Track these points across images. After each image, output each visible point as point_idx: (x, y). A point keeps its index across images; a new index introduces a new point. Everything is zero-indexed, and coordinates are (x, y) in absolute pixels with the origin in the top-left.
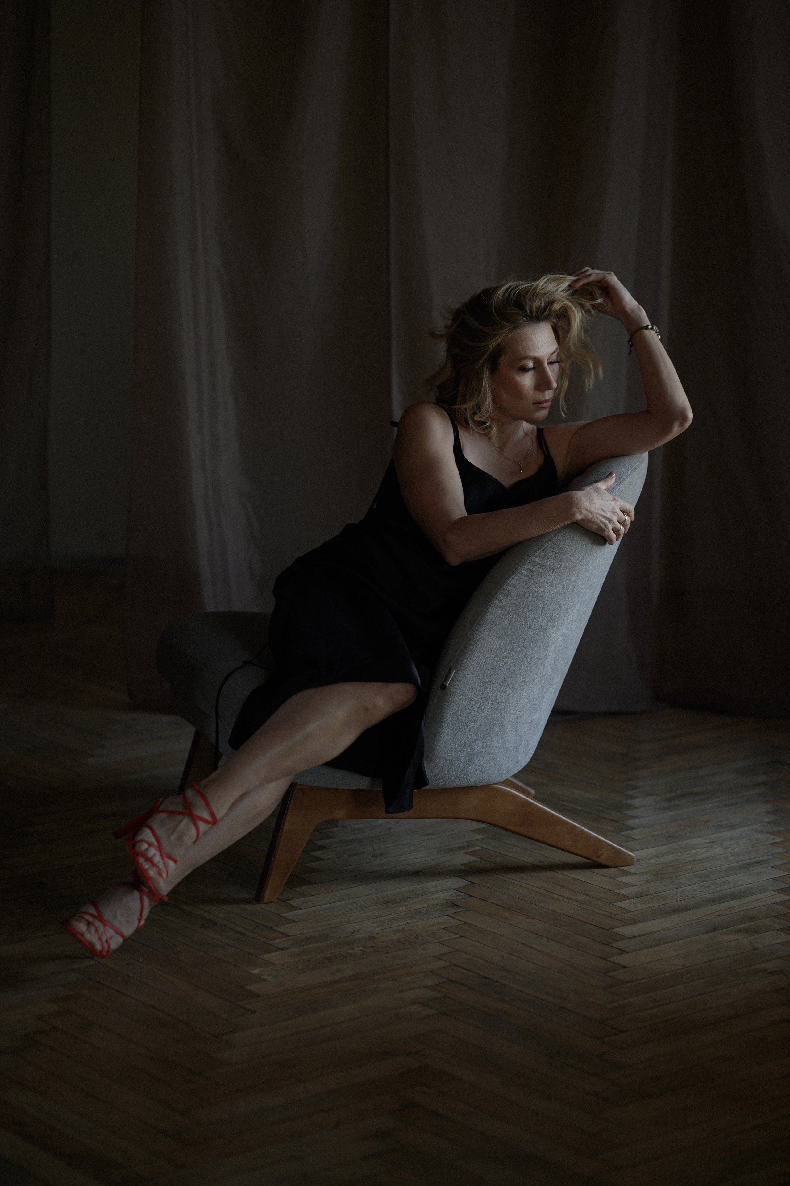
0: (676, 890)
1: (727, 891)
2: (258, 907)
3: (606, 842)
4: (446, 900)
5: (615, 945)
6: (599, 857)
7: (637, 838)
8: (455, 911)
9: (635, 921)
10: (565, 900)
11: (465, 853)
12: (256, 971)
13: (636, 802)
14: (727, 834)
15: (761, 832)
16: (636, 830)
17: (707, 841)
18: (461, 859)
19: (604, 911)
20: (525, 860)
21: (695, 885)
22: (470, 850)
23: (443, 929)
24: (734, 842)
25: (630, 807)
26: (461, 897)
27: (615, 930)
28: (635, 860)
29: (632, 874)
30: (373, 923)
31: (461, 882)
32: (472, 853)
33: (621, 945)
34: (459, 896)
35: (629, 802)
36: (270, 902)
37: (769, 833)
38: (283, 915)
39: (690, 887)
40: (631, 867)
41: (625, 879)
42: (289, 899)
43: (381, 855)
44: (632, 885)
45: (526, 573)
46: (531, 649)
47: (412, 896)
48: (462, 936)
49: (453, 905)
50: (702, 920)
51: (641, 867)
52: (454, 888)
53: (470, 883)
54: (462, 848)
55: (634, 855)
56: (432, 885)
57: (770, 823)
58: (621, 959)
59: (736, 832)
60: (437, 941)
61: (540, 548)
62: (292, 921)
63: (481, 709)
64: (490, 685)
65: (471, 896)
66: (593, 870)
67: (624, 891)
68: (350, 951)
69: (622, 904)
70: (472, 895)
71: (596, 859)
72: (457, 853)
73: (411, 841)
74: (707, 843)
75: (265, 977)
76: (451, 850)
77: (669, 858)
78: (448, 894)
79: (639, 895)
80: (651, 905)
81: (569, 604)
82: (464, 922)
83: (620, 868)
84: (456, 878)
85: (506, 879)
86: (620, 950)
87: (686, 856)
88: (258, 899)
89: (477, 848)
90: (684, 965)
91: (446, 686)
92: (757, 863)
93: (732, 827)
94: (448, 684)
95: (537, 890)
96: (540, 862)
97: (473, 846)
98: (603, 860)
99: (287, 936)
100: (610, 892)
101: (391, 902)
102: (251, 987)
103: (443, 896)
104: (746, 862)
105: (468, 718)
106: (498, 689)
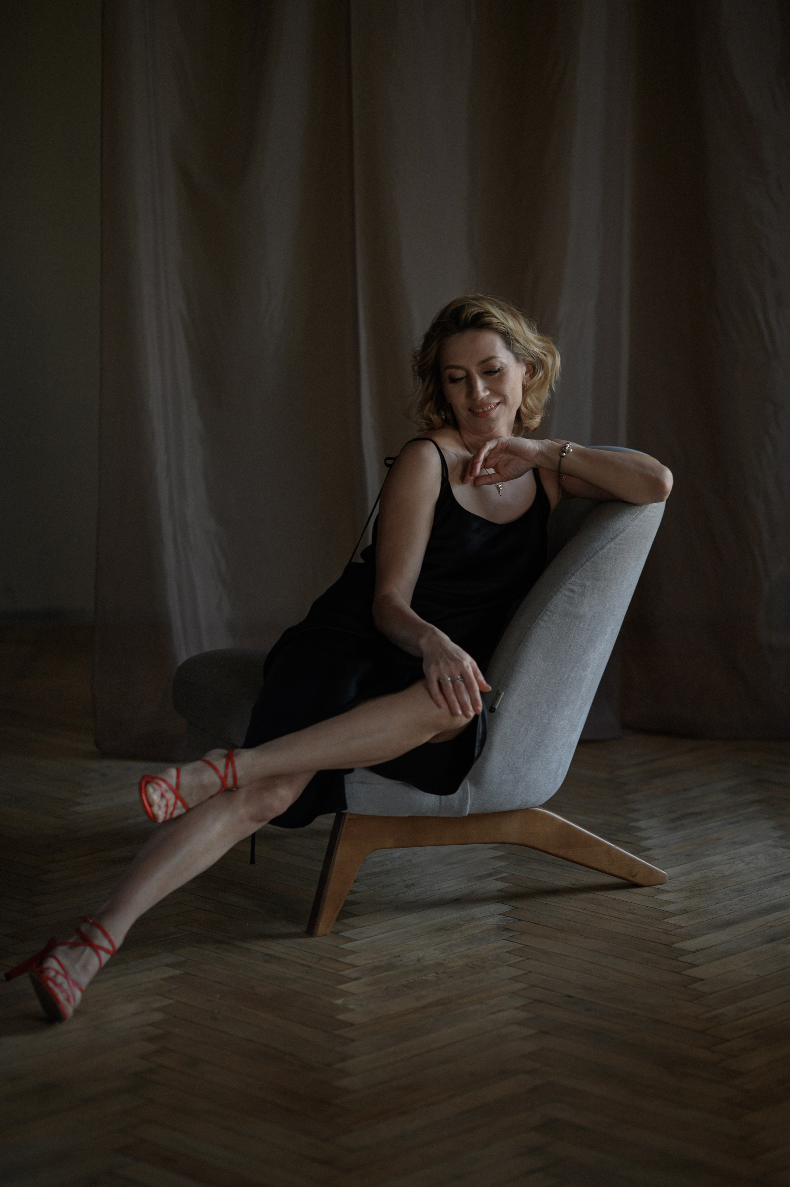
0: (719, 905)
1: (768, 903)
2: (313, 941)
3: (640, 862)
4: (497, 925)
5: (682, 959)
6: (634, 876)
7: (657, 857)
8: (511, 935)
9: (691, 936)
10: (615, 919)
11: (494, 880)
12: (339, 1002)
13: (641, 824)
14: (743, 850)
15: (776, 847)
16: (653, 851)
17: (726, 858)
18: (494, 886)
19: (656, 928)
20: (557, 883)
21: (734, 900)
22: (499, 876)
23: (506, 952)
24: (753, 857)
25: (639, 829)
26: (511, 921)
27: (676, 945)
28: (667, 878)
29: (668, 892)
30: (435, 950)
31: (505, 908)
32: (503, 879)
33: (688, 958)
34: (508, 920)
35: (634, 824)
36: (325, 935)
37: (783, 847)
38: (342, 946)
39: (731, 901)
40: (664, 885)
41: (665, 897)
42: (341, 932)
43: (413, 885)
44: (673, 903)
45: (567, 593)
46: (573, 670)
47: (461, 923)
48: (529, 959)
49: (506, 929)
50: (756, 932)
51: (673, 885)
52: (499, 913)
53: (513, 908)
54: (490, 875)
55: (666, 874)
56: (477, 911)
57: (781, 838)
58: (696, 972)
59: (751, 848)
60: (505, 964)
61: (579, 568)
62: (353, 952)
63: (527, 731)
64: (535, 707)
65: (520, 920)
66: (630, 890)
67: (669, 908)
68: (424, 978)
69: (672, 920)
70: (521, 919)
71: (631, 878)
72: (487, 880)
73: (437, 871)
74: (727, 859)
75: (351, 1007)
76: (480, 878)
77: (696, 875)
78: (496, 918)
79: (684, 911)
80: (700, 920)
81: (606, 624)
82: (524, 945)
83: (654, 887)
84: (497, 903)
85: (548, 903)
86: (690, 963)
87: (713, 872)
88: (310, 931)
89: (505, 875)
90: (758, 975)
91: (495, 709)
92: (784, 875)
93: (745, 843)
94: (497, 706)
95: (581, 911)
96: (573, 884)
97: (500, 872)
98: (638, 880)
99: (355, 966)
100: (654, 910)
101: (442, 929)
102: (342, 1017)
103: (492, 921)
104: (774, 875)
105: (515, 741)
106: (542, 710)
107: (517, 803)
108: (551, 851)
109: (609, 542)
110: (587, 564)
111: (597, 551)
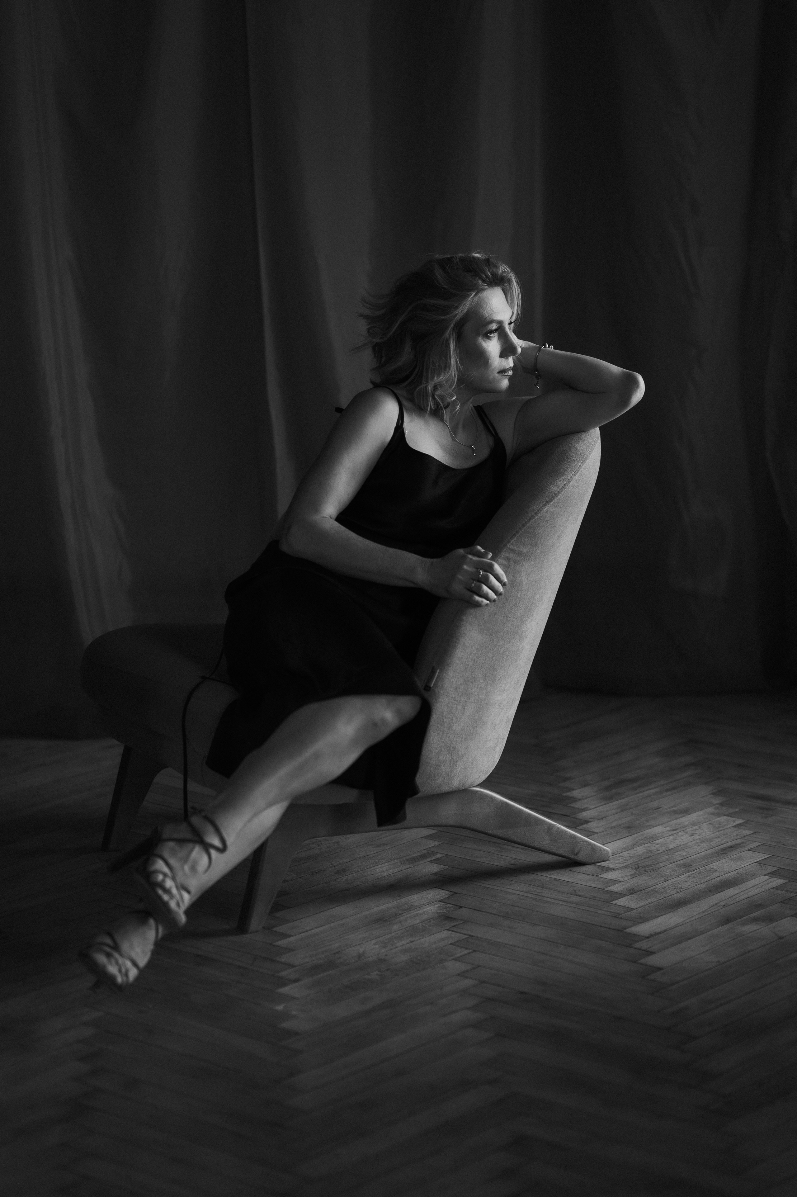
0: (667, 883)
1: (718, 879)
2: (246, 938)
3: (582, 839)
4: (437, 913)
5: (637, 945)
6: (577, 854)
7: (596, 831)
8: (454, 924)
9: (643, 919)
10: (561, 903)
11: (429, 862)
12: (280, 1008)
13: (576, 793)
14: (685, 820)
15: (718, 815)
16: (591, 823)
17: (668, 828)
18: (429, 868)
19: (605, 911)
20: (496, 864)
21: (683, 876)
22: (434, 858)
23: (451, 944)
24: (695, 828)
25: (575, 800)
26: (452, 909)
27: (627, 930)
28: (610, 854)
29: (612, 869)
30: (375, 944)
31: (443, 894)
32: (437, 861)
33: (644, 945)
34: (449, 907)
35: (568, 794)
36: (257, 932)
37: (725, 815)
38: (276, 944)
39: (679, 878)
40: (607, 862)
41: (609, 876)
42: (274, 927)
43: (344, 870)
44: (619, 882)
46: (510, 642)
47: (400, 912)
48: (475, 951)
49: (447, 918)
50: (710, 912)
51: (618, 861)
52: (438, 900)
53: (452, 893)
54: (423, 857)
55: (609, 850)
56: (415, 898)
57: (722, 804)
58: (653, 960)
59: (693, 817)
60: (451, 958)
61: (515, 535)
62: (289, 950)
63: (464, 709)
64: (472, 683)
65: (461, 907)
66: (571, 869)
67: (615, 888)
68: (367, 977)
69: (622, 902)
70: (462, 905)
71: (573, 857)
72: (421, 862)
73: (368, 854)
74: (670, 831)
75: (294, 1013)
76: (414, 860)
77: (640, 850)
78: (436, 906)
79: (632, 891)
80: (650, 901)
81: (543, 592)
82: (469, 935)
83: (597, 864)
84: (435, 889)
85: (488, 886)
86: (645, 951)
87: (657, 846)
88: (242, 927)
89: (439, 856)
90: (719, 962)
91: (430, 688)
92: (731, 847)
93: (686, 812)
94: (433, 684)
95: (525, 894)
96: (512, 864)
97: (434, 853)
98: (581, 857)
99: (292, 966)
100: (600, 890)
101: (382, 920)
102: (286, 1025)
103: (432, 909)
104: (721, 847)
105: (452, 719)
106: (480, 686)
107: (456, 783)
108: (490, 832)
109: (544, 505)
110: (523, 530)
111: (532, 516)
